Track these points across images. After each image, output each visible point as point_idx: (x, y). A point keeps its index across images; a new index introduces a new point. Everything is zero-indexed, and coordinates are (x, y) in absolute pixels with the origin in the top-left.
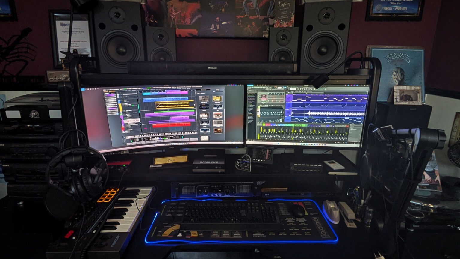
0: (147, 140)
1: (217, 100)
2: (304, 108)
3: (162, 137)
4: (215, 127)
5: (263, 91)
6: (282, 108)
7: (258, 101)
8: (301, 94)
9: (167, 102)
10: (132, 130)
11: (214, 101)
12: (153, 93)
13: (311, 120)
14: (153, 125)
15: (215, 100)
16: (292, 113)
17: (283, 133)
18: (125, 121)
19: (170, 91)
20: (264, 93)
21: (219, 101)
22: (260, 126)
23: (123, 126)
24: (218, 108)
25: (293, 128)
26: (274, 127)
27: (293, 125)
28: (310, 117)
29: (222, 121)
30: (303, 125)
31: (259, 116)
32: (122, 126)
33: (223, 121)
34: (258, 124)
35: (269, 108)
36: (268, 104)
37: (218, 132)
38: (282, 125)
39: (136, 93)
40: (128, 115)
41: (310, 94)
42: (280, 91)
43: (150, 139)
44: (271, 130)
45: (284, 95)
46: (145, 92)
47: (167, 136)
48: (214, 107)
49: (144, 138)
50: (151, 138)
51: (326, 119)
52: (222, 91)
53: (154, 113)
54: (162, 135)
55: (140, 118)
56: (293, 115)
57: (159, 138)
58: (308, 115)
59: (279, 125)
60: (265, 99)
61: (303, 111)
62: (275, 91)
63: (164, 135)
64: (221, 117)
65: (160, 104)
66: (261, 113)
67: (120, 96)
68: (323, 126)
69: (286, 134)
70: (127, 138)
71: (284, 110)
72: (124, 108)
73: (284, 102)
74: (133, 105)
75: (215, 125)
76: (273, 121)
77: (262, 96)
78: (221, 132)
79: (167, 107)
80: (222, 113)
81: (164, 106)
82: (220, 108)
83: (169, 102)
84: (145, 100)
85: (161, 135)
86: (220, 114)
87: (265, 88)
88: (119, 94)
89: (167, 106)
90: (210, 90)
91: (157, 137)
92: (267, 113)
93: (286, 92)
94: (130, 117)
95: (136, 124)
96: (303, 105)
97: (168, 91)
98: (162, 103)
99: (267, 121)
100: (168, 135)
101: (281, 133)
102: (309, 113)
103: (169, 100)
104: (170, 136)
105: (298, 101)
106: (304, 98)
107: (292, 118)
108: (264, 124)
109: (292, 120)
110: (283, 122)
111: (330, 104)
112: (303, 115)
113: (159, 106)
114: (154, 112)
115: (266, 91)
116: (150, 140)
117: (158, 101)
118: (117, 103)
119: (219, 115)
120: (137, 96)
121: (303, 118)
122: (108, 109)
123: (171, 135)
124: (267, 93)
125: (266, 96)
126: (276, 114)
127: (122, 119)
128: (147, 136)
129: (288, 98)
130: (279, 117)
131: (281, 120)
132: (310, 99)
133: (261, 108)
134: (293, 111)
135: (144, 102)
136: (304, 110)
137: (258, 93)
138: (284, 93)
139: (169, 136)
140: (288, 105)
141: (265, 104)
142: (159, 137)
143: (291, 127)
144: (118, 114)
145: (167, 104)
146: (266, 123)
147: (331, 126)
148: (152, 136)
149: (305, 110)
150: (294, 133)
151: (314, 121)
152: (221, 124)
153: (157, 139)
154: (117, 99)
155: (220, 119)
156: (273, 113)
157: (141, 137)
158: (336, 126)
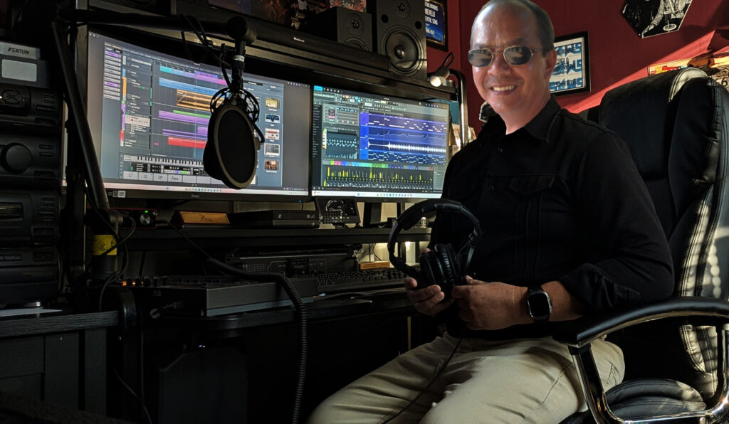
0: (156, 172)
1: (271, 106)
2: (382, 137)
3: (181, 168)
4: (268, 157)
5: (331, 103)
6: (356, 135)
7: (324, 120)
8: (378, 113)
9: (195, 95)
10: (135, 141)
11: (267, 106)
12: (175, 70)
13: (392, 158)
14: (170, 138)
15: (269, 105)
16: (369, 144)
17: (358, 178)
18: (127, 119)
19: (201, 74)
20: (332, 107)
21: (275, 108)
22: (327, 166)
23: (123, 129)
24: (273, 121)
25: (371, 170)
26: (346, 169)
27: (370, 165)
28: (391, 153)
29: (277, 147)
30: (383, 166)
31: (325, 147)
32: (121, 129)
33: (280, 147)
34: (324, 162)
35: (340, 133)
36: (337, 126)
37: (271, 169)
38: (357, 165)
39: (149, 62)
40: (134, 106)
41: (389, 115)
42: (353, 106)
43: (160, 169)
44: (342, 173)
45: (358, 114)
46: (164, 65)
47: (189, 168)
48: (267, 118)
49: (152, 165)
50: (162, 167)
51: (409, 156)
52: (279, 91)
53: (172, 112)
54: (181, 165)
55: (150, 118)
56: (370, 147)
57: (176, 170)
58: (387, 149)
59: (353, 164)
60: (334, 117)
61: (381, 142)
62: (347, 105)
63: (184, 165)
64: (277, 138)
65: (184, 96)
66: (328, 142)
67: (127, 61)
68: (406, 167)
69: (362, 180)
70: (126, 158)
71: (358, 139)
72: (131, 89)
73: (358, 125)
74: (144, 88)
75: (268, 154)
76: (345, 157)
77: (329, 111)
78: (276, 169)
79: (195, 106)
80: (278, 131)
81: (189, 103)
82: (276, 121)
83: (198, 96)
84: (164, 82)
85: (179, 165)
86: (276, 133)
87: (334, 99)
88: (127, 56)
89: (194, 104)
90: (261, 85)
91: (172, 167)
92: (336, 142)
93: (361, 109)
94: (136, 113)
95: (144, 129)
96: (381, 132)
97: (199, 73)
98: (188, 94)
99: (337, 157)
100: (191, 165)
101: (355, 178)
102: (390, 146)
103: (200, 91)
104: (194, 168)
105: (376, 124)
106: (382, 120)
107: (370, 153)
108: (332, 163)
109: (370, 157)
110: (358, 160)
111: (411, 133)
112: (381, 148)
113: (183, 100)
114: (174, 111)
115: (334, 103)
116: (160, 173)
117: (182, 89)
118: (121, 75)
119: (275, 135)
120: (152, 70)
121: (382, 154)
122: (105, 83)
123: (196, 166)
124: (336, 108)
125: (334, 112)
126: (348, 144)
127: (123, 113)
128: (157, 163)
129: (362, 119)
130: (352, 151)
131: (355, 156)
132: (389, 123)
133: (328, 132)
134: (371, 142)
135: (161, 86)
136: (381, 139)
137: (325, 106)
138: (358, 109)
139: (192, 169)
140: (363, 131)
141: (334, 125)
142: (177, 167)
143: (368, 168)
144: (118, 99)
145: (195, 98)
146: (336, 160)
147: (414, 168)
148: (164, 163)
149: (384, 140)
150: (372, 179)
151: (395, 158)
152: (277, 152)
153: (172, 171)
154: (122, 66)
155: (276, 142)
156: (344, 144)
157: (147, 162)
158: (421, 168)
